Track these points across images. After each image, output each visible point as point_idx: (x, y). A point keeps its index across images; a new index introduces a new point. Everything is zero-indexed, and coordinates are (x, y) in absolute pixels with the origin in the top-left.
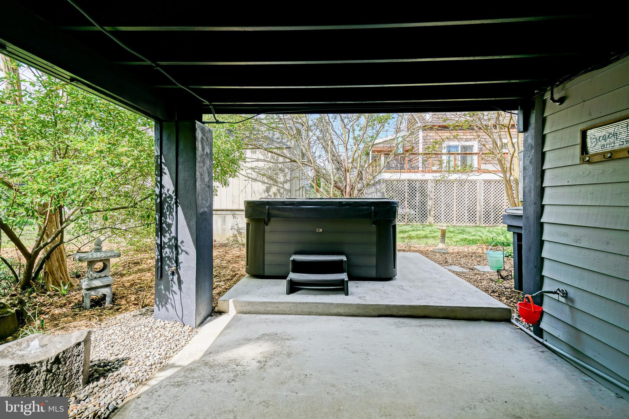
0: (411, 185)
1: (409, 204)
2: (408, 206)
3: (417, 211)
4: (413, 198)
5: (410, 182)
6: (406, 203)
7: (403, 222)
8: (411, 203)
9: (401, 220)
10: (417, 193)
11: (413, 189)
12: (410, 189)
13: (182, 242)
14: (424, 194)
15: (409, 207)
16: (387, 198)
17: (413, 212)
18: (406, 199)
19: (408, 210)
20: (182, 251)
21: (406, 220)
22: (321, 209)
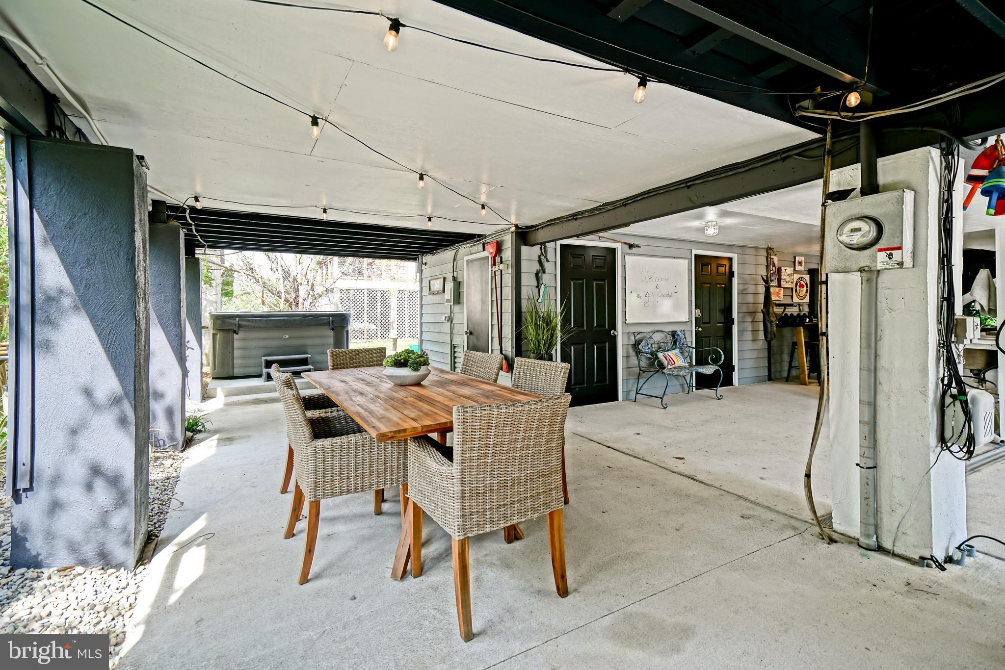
0: (371, 295)
1: (370, 317)
2: (368, 319)
3: (379, 326)
4: (373, 311)
5: (370, 291)
6: (365, 316)
7: (362, 338)
8: (371, 316)
9: (360, 337)
10: (379, 305)
11: (373, 300)
12: (370, 300)
13: (188, 342)
14: (386, 305)
15: (370, 321)
16: (341, 310)
17: (373, 327)
18: (365, 311)
19: (367, 324)
20: (188, 348)
21: (366, 336)
22: (288, 320)
